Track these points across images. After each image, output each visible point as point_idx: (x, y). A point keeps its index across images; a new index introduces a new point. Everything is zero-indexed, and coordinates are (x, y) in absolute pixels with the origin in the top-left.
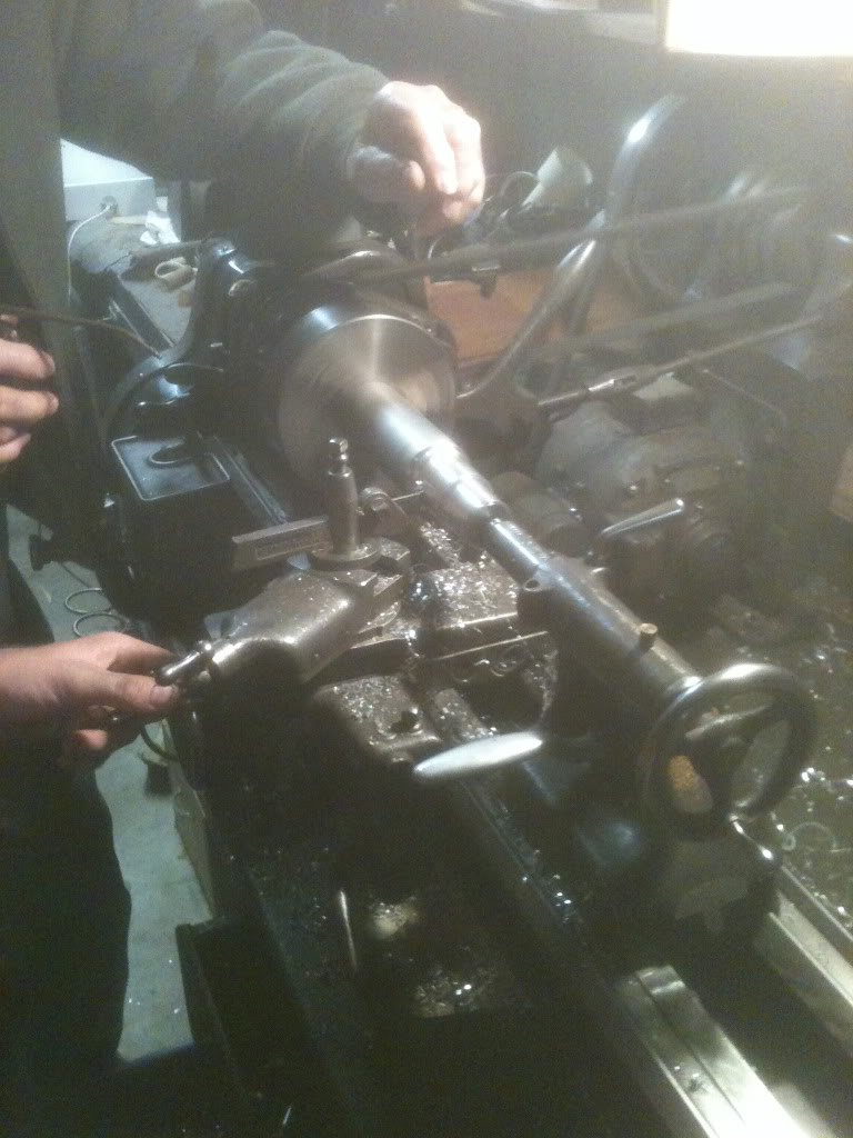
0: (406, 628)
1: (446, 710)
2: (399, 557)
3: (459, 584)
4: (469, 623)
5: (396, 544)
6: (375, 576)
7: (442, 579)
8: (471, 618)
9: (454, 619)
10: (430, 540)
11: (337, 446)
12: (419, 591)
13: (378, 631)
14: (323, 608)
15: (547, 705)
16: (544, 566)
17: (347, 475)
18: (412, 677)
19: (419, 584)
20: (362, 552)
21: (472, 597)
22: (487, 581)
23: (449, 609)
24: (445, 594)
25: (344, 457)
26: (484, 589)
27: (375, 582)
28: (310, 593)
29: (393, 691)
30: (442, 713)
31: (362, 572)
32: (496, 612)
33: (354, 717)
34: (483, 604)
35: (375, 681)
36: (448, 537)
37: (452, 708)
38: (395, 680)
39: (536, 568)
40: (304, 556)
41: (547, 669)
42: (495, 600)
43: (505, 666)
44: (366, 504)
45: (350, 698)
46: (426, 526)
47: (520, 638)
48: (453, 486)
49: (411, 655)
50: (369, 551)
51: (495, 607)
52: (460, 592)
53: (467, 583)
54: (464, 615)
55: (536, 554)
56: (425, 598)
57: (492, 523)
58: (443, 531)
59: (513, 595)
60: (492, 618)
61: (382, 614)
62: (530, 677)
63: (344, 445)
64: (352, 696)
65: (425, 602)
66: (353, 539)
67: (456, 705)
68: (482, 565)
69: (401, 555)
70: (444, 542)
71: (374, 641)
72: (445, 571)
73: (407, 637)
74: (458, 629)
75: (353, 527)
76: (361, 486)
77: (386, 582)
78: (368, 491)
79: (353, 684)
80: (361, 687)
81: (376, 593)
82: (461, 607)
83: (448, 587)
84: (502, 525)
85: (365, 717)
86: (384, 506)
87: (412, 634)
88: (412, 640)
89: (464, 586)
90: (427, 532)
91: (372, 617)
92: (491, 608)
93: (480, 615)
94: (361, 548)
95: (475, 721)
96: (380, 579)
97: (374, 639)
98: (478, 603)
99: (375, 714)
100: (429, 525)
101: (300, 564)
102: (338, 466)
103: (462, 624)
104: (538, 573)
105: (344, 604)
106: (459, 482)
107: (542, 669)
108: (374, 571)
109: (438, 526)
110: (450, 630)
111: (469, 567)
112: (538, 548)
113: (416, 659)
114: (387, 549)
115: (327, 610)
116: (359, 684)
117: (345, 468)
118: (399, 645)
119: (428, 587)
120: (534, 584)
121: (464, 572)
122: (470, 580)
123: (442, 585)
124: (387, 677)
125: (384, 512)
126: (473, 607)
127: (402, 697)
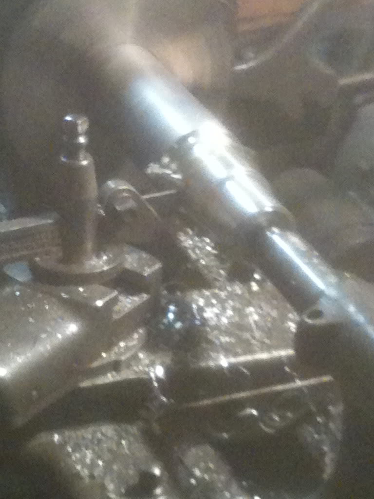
0: (152, 364)
1: (197, 472)
2: (147, 272)
3: (224, 309)
4: (233, 360)
5: (144, 255)
6: (115, 293)
7: (201, 302)
8: (236, 355)
9: (213, 355)
10: (190, 251)
11: (73, 125)
12: (171, 316)
13: (116, 366)
14: (46, 332)
15: (329, 470)
16: (331, 292)
17: (84, 163)
18: (156, 428)
19: (172, 308)
20: (100, 263)
21: (239, 327)
22: (261, 308)
23: (210, 342)
24: (204, 322)
25: (82, 140)
26: (256, 317)
27: (115, 301)
28: (30, 313)
29: (130, 444)
30: (192, 475)
31: (98, 288)
32: (269, 348)
33: (77, 475)
34: (254, 338)
35: (108, 430)
36: (213, 248)
37: (207, 470)
38: (134, 429)
39: (321, 294)
40: (24, 265)
41: (332, 425)
42: (268, 333)
43: (277, 418)
44: (108, 200)
45: (74, 451)
46: (186, 234)
47: (299, 383)
48: (221, 183)
49: (156, 398)
50: (108, 262)
51: (267, 341)
52: (224, 320)
53: (234, 309)
54: (228, 350)
55: (322, 276)
56: (178, 325)
57: (268, 233)
58: (208, 240)
59: (292, 326)
60: (263, 356)
61: (122, 344)
62: (310, 434)
63: (82, 125)
64: (77, 448)
65: (178, 331)
66: (89, 245)
67: (211, 466)
68: (255, 287)
69: (150, 269)
70: (209, 254)
71: (110, 378)
72: (207, 293)
73: (152, 375)
74: (220, 369)
75: (90, 229)
76: (102, 177)
77: (128, 303)
78: (111, 184)
79: (79, 433)
80: (90, 437)
81: (116, 317)
82: (225, 339)
83: (209, 314)
84: (281, 236)
85: (92, 476)
86: (131, 204)
87: (159, 371)
88: (158, 380)
89: (230, 312)
90: (187, 241)
91: (108, 347)
92: (263, 343)
93: (249, 350)
94: (99, 256)
95: (234, 487)
96: (122, 298)
97: (109, 375)
98: (247, 335)
99: (105, 474)
100: (191, 232)
101: (20, 274)
102: (74, 150)
103: (224, 362)
104: (323, 301)
105: (72, 328)
106: (229, 178)
107: (326, 425)
108: (114, 288)
109: (201, 234)
110: (209, 369)
111: (238, 289)
112: (324, 268)
113: (162, 404)
114: (132, 260)
115: (50, 335)
116: (87, 433)
117: (82, 155)
118: (143, 385)
119: (184, 312)
120: (318, 314)
121: (232, 296)
122: (238, 305)
123: (201, 310)
124: (123, 426)
125: (131, 212)
126: (240, 340)
127: (141, 452)
